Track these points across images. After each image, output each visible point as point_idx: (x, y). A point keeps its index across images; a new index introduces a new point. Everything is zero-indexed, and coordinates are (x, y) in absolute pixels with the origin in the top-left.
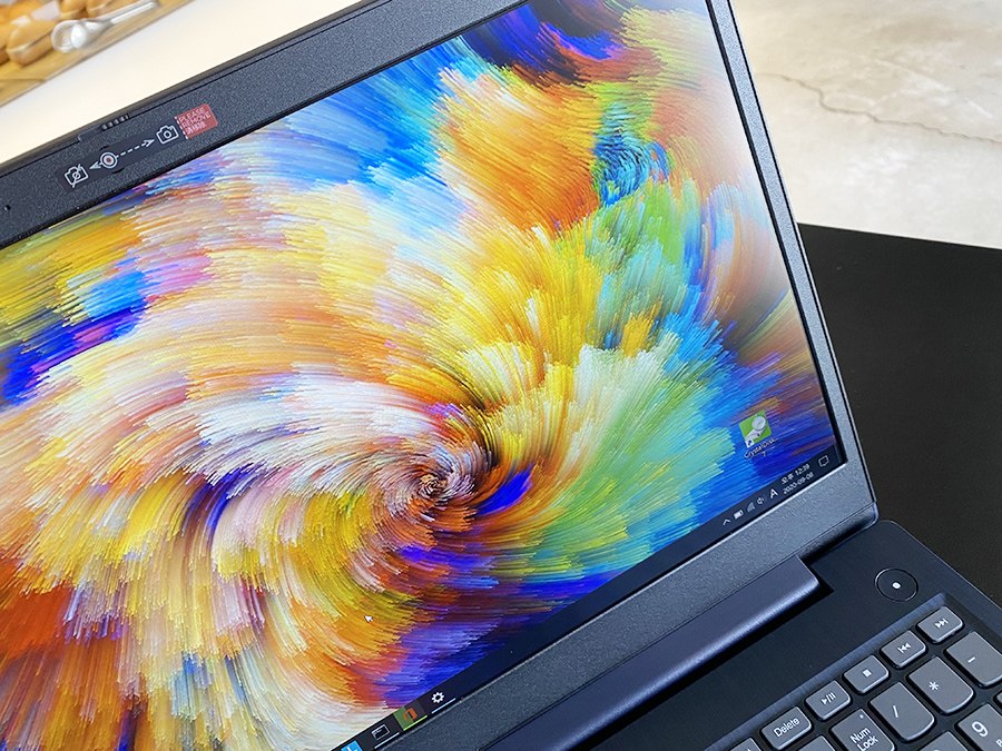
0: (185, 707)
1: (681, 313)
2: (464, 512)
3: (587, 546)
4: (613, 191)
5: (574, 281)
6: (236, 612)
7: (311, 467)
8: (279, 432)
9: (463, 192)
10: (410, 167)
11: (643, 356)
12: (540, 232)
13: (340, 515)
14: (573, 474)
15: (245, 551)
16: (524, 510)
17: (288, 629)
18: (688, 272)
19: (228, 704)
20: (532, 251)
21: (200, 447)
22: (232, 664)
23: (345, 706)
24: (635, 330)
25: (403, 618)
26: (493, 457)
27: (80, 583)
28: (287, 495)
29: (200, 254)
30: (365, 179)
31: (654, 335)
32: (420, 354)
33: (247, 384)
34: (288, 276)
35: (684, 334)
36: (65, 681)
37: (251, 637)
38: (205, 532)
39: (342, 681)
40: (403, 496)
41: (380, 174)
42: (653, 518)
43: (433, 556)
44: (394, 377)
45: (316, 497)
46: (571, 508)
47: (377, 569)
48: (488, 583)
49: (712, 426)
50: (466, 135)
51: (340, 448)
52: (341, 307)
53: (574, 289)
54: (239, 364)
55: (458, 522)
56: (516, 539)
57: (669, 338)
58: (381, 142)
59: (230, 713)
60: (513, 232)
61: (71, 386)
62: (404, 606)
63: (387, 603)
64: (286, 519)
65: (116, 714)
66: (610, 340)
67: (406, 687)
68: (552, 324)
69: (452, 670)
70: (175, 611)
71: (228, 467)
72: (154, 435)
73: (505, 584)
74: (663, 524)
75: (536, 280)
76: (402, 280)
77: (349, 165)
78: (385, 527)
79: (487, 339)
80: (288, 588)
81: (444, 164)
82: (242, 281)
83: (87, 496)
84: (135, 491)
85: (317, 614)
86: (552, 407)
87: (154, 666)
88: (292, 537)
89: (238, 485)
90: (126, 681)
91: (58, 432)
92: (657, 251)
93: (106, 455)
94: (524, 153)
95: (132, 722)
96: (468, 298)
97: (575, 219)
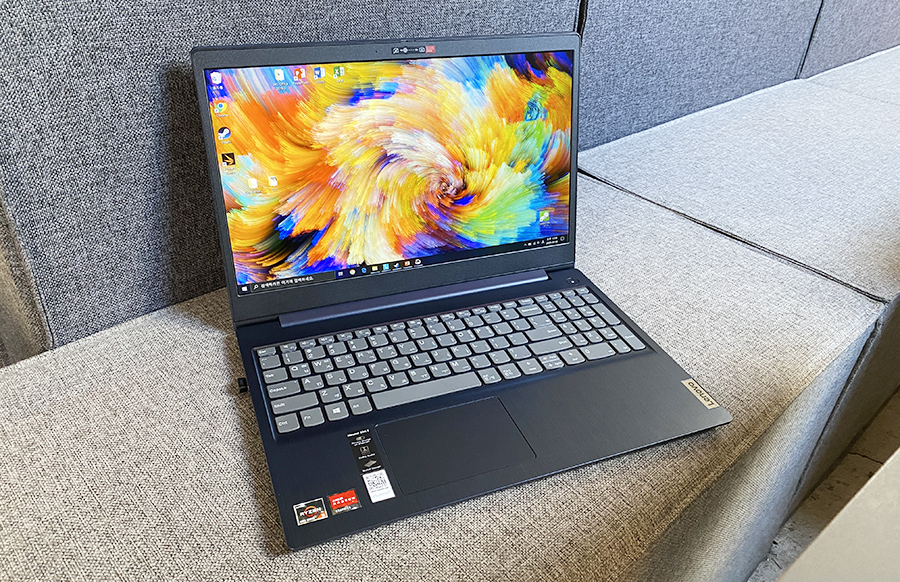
0: (348, 224)
1: (535, 166)
2: (450, 200)
3: (481, 231)
4: (529, 118)
5: (508, 141)
6: (375, 199)
7: (415, 164)
8: (411, 148)
9: (488, 99)
10: (477, 86)
11: (520, 174)
12: (504, 120)
13: (416, 183)
14: (485, 204)
15: (387, 182)
16: (467, 209)
17: (387, 212)
18: (541, 153)
19: (360, 230)
20: (500, 125)
21: (390, 142)
22: (367, 216)
23: (391, 249)
24: (521, 165)
25: (419, 227)
26: (465, 186)
27: (340, 168)
28: (405, 169)
29: (415, 86)
30: (464, 84)
31: (524, 170)
32: (458, 142)
33: (409, 128)
34: (433, 102)
35: (534, 172)
36: (322, 196)
37: (376, 210)
38: (379, 169)
39: (394, 240)
40: (435, 186)
41: (468, 84)
42: (504, 231)
43: (435, 210)
44: (448, 146)
45: (412, 174)
46: (482, 215)
47: (419, 207)
48: (448, 229)
49: (532, 208)
50: (495, 83)
51: (425, 161)
52: (443, 118)
53: (507, 143)
54: (411, 122)
55: (447, 203)
56: (461, 218)
57: (529, 172)
58: (473, 76)
59: (358, 233)
60: (497, 118)
61: (366, 107)
62: (421, 223)
63: (417, 219)
64: (402, 176)
65: (329, 216)
66: (512, 165)
67: (410, 252)
68: (498, 151)
69: (426, 254)
70: (360, 191)
71: (394, 152)
72: (379, 132)
73: (452, 231)
74: (505, 235)
75: (498, 135)
76: (462, 117)
77: (462, 78)
78: (427, 193)
79: (478, 147)
80: (393, 199)
81: (486, 89)
82: (422, 98)
83: (355, 142)
84: (367, 146)
85: (396, 212)
86: (488, 178)
87: (345, 206)
88: (401, 183)
89: (394, 159)
90: (337, 206)
91: (357, 119)
92: (535, 142)
93: (365, 132)
94: (508, 95)
95: (332, 221)
96: (477, 131)
97: (515, 121)
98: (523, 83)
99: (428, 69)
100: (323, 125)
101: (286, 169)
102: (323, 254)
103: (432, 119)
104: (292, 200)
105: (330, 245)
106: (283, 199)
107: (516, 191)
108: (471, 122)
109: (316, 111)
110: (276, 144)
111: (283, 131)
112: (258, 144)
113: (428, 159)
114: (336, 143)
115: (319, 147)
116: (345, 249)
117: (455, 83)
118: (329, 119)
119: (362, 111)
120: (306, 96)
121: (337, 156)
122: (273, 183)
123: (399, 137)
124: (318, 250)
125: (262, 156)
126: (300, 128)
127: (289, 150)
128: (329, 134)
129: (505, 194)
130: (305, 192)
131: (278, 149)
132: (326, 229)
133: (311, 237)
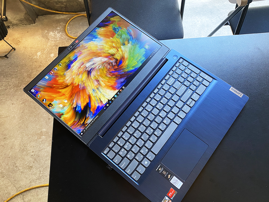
0: (94, 95)
1: (130, 39)
2: (116, 66)
3: (133, 66)
4: (116, 32)
5: (117, 41)
6: (96, 83)
7: (98, 66)
8: (93, 64)
9: (102, 38)
10: (96, 38)
11: (128, 45)
12: (111, 38)
13: (103, 70)
14: (127, 58)
15: (95, 76)
16: (123, 64)
17: (102, 83)
18: (129, 35)
19: (99, 93)
20: (111, 40)
21: (87, 68)
22: (98, 89)
23: (112, 91)
24: (126, 43)
25: (115, 79)
26: (117, 60)
27: (80, 84)
28: (97, 70)
29: (81, 51)
31: (129, 43)
32: (104, 53)
33: (89, 61)
34: (89, 50)
35: (132, 41)
36: (81, 94)
37: (99, 85)
38: (90, 76)
39: (111, 88)
40: (109, 66)
41: (94, 40)
42: (140, 60)
43: (115, 72)
44: (103, 56)
45: (100, 69)
46: (129, 62)
47: (109, 75)
48: (123, 73)
49: (141, 48)
50: (100, 33)
51: (100, 64)
52: (95, 51)
54: (88, 59)
55: (116, 67)
56: (124, 67)
57: (130, 42)
58: (93, 37)
59: (100, 94)
60: (108, 39)
62: (114, 78)
63: (112, 78)
64: (98, 72)
65: (88, 97)
66: (124, 44)
67: (119, 87)
68: (117, 45)
69: (124, 84)
70: (90, 84)
71: (90, 69)
72: (82, 68)
73: (125, 72)
74: (141, 60)
75: (113, 42)
76: (99, 47)
77: (91, 40)
78: (108, 70)
79: (110, 49)
80: (101, 79)
81: (99, 36)
82: (85, 52)
83: (78, 75)
84: (82, 73)
85: (105, 81)
86: (121, 53)
87: (90, 91)
88: (99, 74)
89: (92, 70)
90: (87, 93)
91: (74, 70)
92: (124, 35)
93: (78, 71)
94: (106, 33)
95: (90, 97)
96: (107, 46)
97: (114, 36)
98: (107, 27)
99: (81, 46)
100: (66, 79)
101: (66, 96)
102: (95, 107)
103: (92, 54)
104: (74, 101)
105: (95, 104)
106: (72, 103)
107: (132, 49)
108: (103, 46)
109: (62, 77)
110: (59, 92)
111: (58, 88)
112: (54, 96)
113: (100, 63)
114: (74, 79)
115: (70, 84)
116: (99, 101)
117: (90, 42)
118: (67, 76)
119: (73, 67)
120: (57, 76)
121: (77, 81)
122: (66, 101)
123: (88, 65)
124: (93, 107)
125: (58, 98)
126: (62, 84)
127: (63, 91)
128: (70, 79)
129: (130, 52)
130: (76, 97)
131: (61, 93)
132: (90, 101)
133: (88, 106)
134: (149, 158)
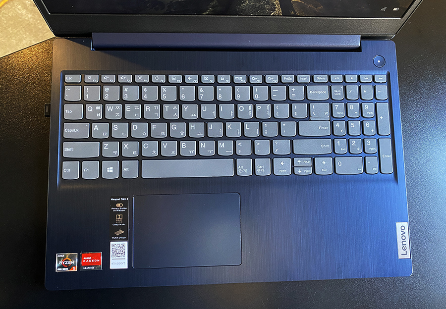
134: (124, 170)
